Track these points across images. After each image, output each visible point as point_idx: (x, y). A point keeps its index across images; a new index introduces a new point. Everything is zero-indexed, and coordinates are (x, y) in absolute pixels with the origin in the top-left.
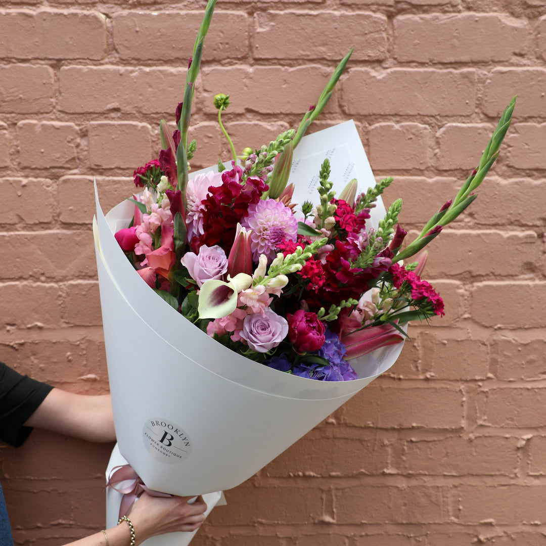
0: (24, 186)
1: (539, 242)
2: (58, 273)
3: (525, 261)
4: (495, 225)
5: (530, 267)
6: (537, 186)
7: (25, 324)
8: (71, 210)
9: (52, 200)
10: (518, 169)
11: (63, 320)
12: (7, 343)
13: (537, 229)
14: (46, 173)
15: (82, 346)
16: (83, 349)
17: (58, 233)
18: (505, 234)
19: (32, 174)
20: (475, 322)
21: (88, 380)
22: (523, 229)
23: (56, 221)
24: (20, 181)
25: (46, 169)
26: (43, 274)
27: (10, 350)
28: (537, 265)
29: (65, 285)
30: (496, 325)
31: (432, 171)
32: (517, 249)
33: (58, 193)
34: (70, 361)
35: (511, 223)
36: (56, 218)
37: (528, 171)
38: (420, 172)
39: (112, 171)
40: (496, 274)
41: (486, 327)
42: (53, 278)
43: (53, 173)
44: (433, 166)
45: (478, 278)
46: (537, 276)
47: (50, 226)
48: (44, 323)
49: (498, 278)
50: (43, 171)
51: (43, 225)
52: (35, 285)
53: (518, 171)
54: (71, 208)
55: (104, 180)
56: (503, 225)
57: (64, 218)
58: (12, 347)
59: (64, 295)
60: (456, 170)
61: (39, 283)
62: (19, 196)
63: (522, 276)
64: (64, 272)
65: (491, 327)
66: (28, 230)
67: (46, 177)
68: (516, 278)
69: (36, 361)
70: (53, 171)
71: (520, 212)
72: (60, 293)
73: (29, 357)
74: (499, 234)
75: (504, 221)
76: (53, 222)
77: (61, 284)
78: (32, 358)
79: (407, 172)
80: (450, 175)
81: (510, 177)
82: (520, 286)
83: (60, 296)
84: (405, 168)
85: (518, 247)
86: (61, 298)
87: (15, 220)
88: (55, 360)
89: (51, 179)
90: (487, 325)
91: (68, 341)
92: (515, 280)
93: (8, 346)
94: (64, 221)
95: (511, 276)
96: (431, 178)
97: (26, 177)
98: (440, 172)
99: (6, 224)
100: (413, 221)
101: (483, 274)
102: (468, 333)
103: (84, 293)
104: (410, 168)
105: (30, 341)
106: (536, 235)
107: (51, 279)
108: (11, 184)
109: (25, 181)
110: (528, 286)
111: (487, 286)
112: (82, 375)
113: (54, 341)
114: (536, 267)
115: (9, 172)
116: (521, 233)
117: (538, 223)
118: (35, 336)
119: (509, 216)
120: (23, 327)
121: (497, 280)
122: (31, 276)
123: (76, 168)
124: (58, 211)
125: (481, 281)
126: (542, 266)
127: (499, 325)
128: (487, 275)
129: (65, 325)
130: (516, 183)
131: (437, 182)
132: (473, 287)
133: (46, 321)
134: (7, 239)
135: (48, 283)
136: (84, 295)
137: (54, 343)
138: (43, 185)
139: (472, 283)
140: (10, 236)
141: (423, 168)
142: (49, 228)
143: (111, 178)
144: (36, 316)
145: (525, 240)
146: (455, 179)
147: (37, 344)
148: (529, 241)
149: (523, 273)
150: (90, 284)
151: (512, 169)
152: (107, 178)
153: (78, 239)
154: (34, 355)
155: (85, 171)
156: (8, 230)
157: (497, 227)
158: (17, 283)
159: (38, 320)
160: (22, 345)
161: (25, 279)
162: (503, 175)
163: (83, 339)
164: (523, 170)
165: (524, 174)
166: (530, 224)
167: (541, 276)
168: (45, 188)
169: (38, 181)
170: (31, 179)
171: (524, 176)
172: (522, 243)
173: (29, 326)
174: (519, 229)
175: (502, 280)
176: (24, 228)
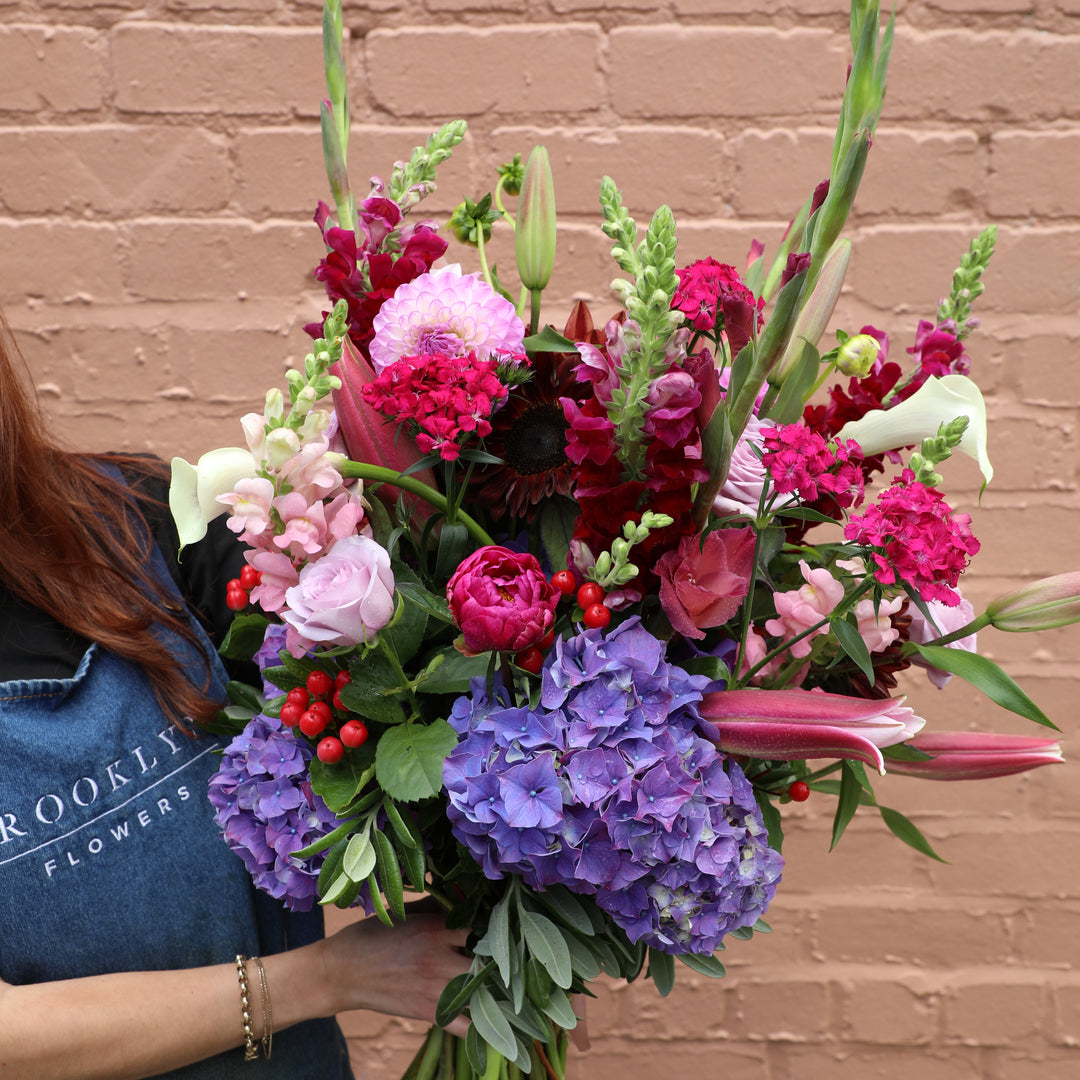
0: (49, 41)
1: (982, 151)
2: (114, 204)
3: (955, 185)
4: (901, 120)
5: (964, 199)
6: (981, 45)
7: (60, 296)
8: (135, 87)
9: (99, 68)
10: (946, 12)
11: (126, 290)
12: (30, 329)
13: (978, 126)
14: (87, 17)
15: (163, 337)
16: (163, 343)
17: (112, 131)
18: (919, 136)
19: (62, 18)
20: (861, 300)
21: (173, 398)
22: (953, 125)
23: (109, 107)
24: (41, 32)
25: (86, 9)
26: (88, 205)
27: (37, 342)
28: (976, 194)
29: (128, 226)
30: (897, 305)
31: (789, 17)
32: (940, 165)
33: (111, 54)
34: (141, 363)
35: (932, 116)
36: (108, 102)
37: (965, 16)
38: (765, 18)
39: (206, 14)
40: (901, 210)
41: (880, 309)
42: (107, 213)
43: (100, 16)
44: (789, 8)
45: (868, 219)
46: (976, 216)
47: (98, 116)
48: (94, 294)
49: (905, 218)
50: (81, 13)
51: (86, 115)
52: (75, 224)
53: (946, 17)
54: (135, 82)
55: (191, 32)
56: (916, 119)
57: (124, 102)
58: (39, 337)
59: (127, 244)
60: (832, 14)
61: (82, 223)
62: (41, 60)
63: (948, 216)
64: (124, 203)
65: (889, 309)
66: (59, 124)
67: (88, 24)
68: (936, 218)
69: (81, 363)
70: (100, 12)
71: (948, 93)
72: (120, 240)
73: (68, 356)
74: (907, 138)
75: (917, 112)
76: (104, 109)
77: (121, 223)
78: (75, 357)
79: (742, 18)
80: (822, 25)
81: (932, 27)
82: (944, 235)
83: (120, 246)
84: (738, 9)
85: (941, 160)
86: (121, 250)
87: (35, 104)
88: (115, 361)
89: (98, 28)
90: (882, 304)
91: (137, 329)
92: (935, 222)
93: (32, 334)
94: (122, 107)
95: (927, 215)
96: (785, 29)
97: (52, 23)
98: (804, 18)
99: (18, 111)
100: (751, 111)
101: (877, 210)
102: (848, 320)
103: (162, 240)
104: (748, 10)
105: (70, 326)
106: (974, 137)
107: (102, 214)
108: (25, 36)
109: (50, 31)
110: (958, 234)
111: (883, 234)
112: (161, 388)
113: (113, 327)
114: (974, 199)
115: (20, 14)
116: (948, 135)
117: (982, 115)
118: (79, 318)
119: (927, 103)
120: (57, 300)
121: (902, 222)
122: (67, 209)
123: (141, 7)
124: (110, 89)
125: (873, 224)
126: (986, 196)
127: (904, 306)
128: (884, 213)
129: (130, 299)
130: (943, 39)
131: (796, 39)
132: (858, 235)
133: (96, 291)
134: (22, 139)
135: (98, 221)
136: (162, 245)
137: (113, 331)
138: (82, 39)
139: (857, 227)
140: (28, 135)
141: (771, 9)
142: (96, 121)
143: (205, 28)
144: (79, 282)
145: (954, 148)
146: (829, 31)
147: (82, 332)
148: (962, 150)
149: (950, 210)
150: (172, 225)
151: (936, 12)
152: (197, 28)
153: (149, 141)
154: (78, 350)
155: (157, 13)
156: (23, 123)
157: (906, 123)
158: (43, 221)
159: (83, 289)
160: (56, 332)
161: (57, 214)
162: (919, 25)
163: (163, 324)
164: (956, 13)
165: (957, 21)
166: (966, 116)
167: (983, 215)
168: (85, 43)
169: (74, 33)
170: (62, 28)
171: (957, 26)
172: (951, 153)
173: (68, 299)
174: (945, 125)
175: (912, 222)
176: (52, 120)
